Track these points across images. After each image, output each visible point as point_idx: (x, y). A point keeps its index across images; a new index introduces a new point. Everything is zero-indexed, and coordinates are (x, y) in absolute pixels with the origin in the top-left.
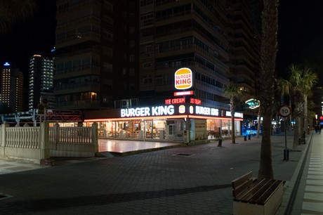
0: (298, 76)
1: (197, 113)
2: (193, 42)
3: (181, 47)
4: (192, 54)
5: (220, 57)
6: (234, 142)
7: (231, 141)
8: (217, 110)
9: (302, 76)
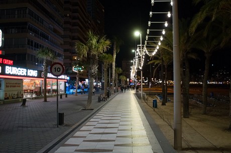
0: (94, 41)
1: (7, 72)
2: (27, 12)
3: (16, 16)
4: (26, 23)
5: (55, 31)
6: (46, 101)
7: (43, 100)
8: (36, 71)
9: (98, 42)
